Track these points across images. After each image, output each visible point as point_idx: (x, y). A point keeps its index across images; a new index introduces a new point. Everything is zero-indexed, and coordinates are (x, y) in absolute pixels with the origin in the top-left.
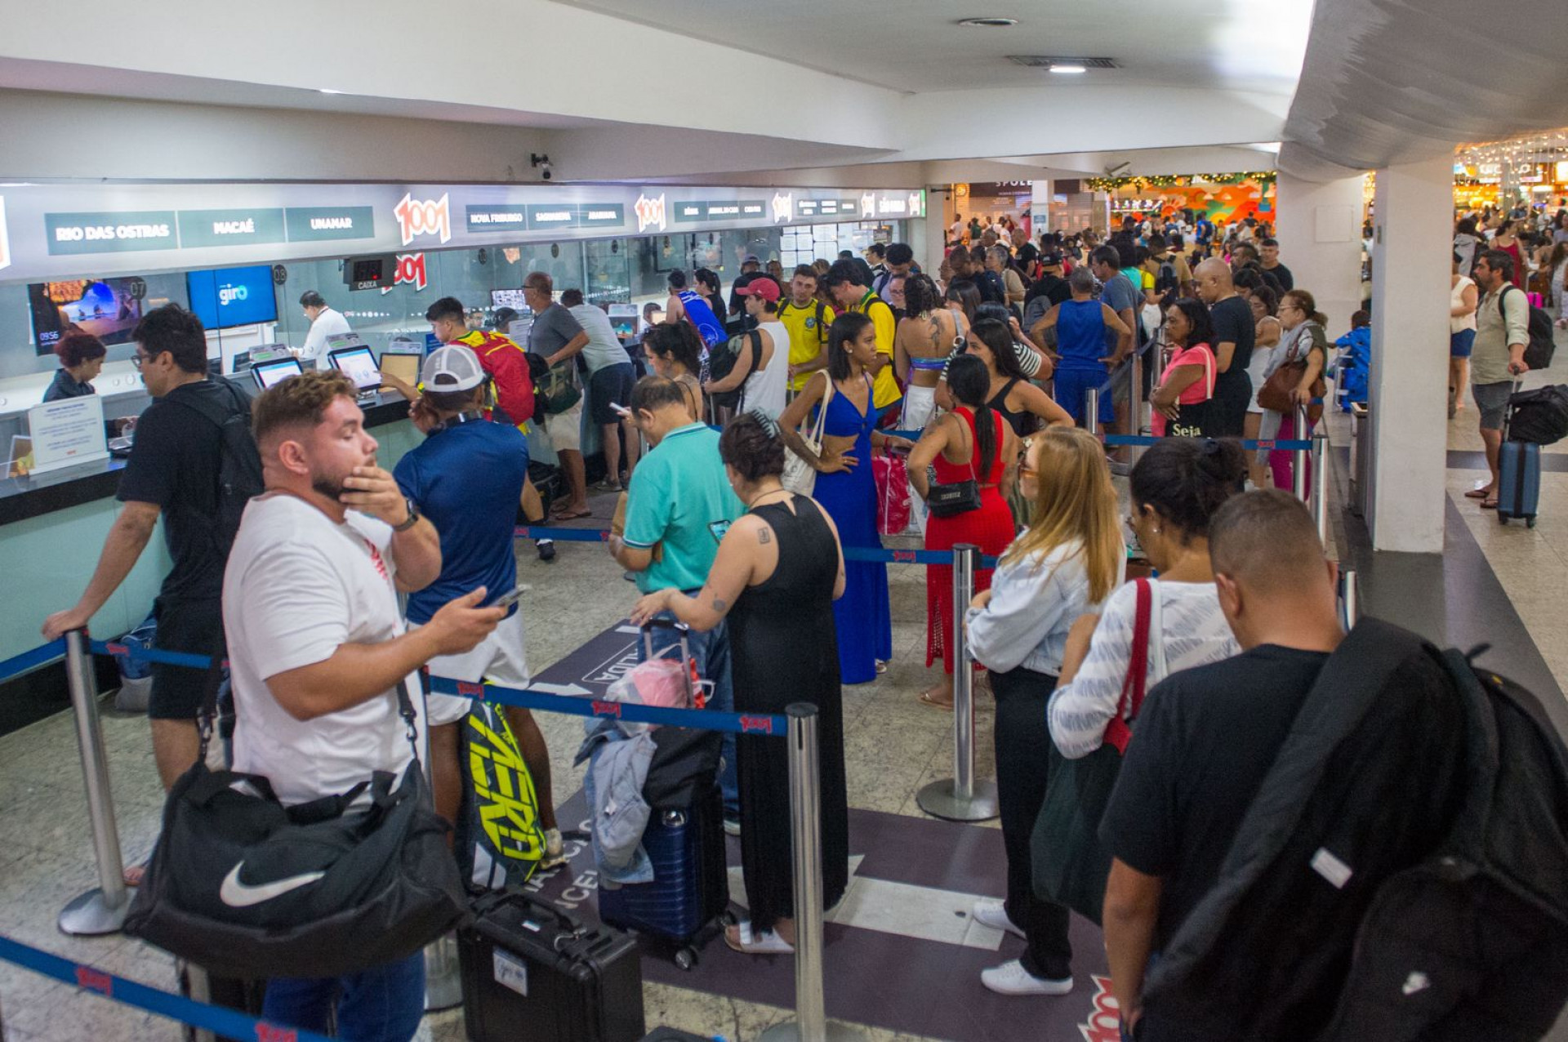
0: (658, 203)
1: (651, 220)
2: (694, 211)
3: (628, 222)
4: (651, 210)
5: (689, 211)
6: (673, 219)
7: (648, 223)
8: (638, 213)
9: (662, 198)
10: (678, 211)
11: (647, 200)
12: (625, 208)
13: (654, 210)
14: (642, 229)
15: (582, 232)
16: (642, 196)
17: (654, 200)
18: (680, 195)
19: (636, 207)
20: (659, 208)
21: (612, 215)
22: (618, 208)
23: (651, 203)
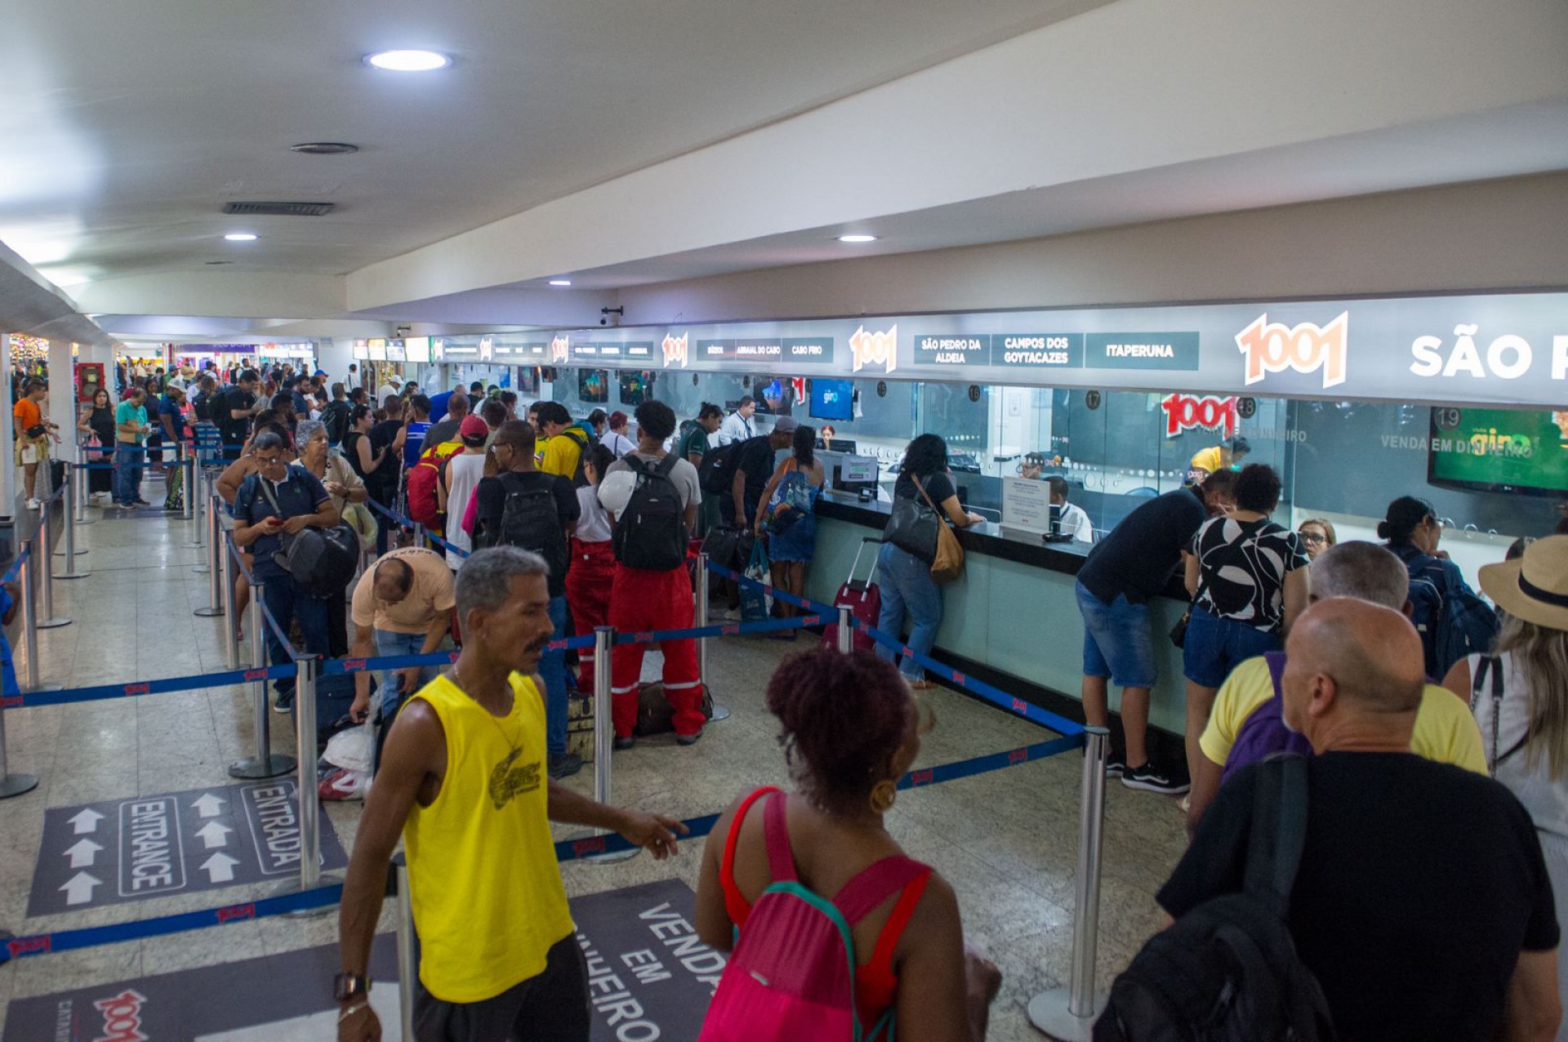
0: (682, 341)
1: (675, 357)
2: (718, 350)
3: (655, 357)
4: (675, 347)
5: (712, 350)
6: (695, 357)
7: (672, 359)
8: (664, 349)
9: (686, 337)
10: (701, 349)
11: (672, 339)
12: (654, 345)
13: (678, 346)
14: (666, 364)
15: (625, 364)
16: (668, 335)
17: (678, 339)
18: (703, 334)
19: (663, 344)
20: (682, 345)
21: (644, 351)
22: (649, 346)
23: (675, 341)
